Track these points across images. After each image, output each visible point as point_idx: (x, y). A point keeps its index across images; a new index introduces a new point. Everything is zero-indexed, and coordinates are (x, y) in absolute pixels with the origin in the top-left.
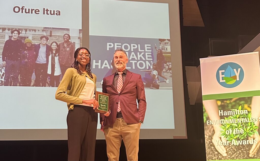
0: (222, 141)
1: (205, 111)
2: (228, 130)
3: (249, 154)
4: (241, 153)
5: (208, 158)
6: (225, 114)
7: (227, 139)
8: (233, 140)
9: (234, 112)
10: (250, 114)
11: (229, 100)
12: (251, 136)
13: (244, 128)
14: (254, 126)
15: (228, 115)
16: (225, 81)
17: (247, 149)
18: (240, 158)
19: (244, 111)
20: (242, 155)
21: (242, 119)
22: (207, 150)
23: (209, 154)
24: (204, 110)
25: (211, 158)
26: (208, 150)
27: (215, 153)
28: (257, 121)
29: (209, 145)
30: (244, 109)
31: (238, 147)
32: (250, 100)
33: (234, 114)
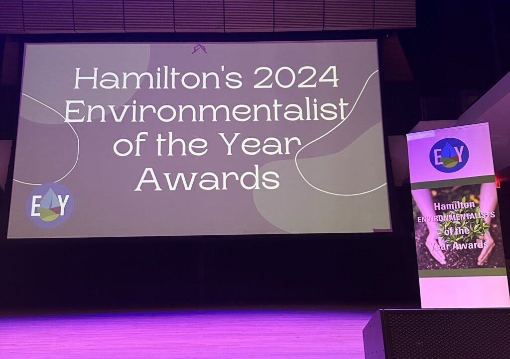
2: (447, 229)
3: (477, 261)
4: (466, 260)
5: (420, 267)
6: (443, 208)
8: (455, 243)
9: (456, 204)
11: (448, 189)
12: (480, 238)
13: (469, 226)
16: (442, 164)
17: (475, 254)
18: (465, 267)
19: (469, 204)
20: (467, 263)
21: (466, 214)
23: (422, 261)
25: (425, 266)
26: (421, 256)
27: (430, 260)
29: (421, 250)
30: (469, 201)
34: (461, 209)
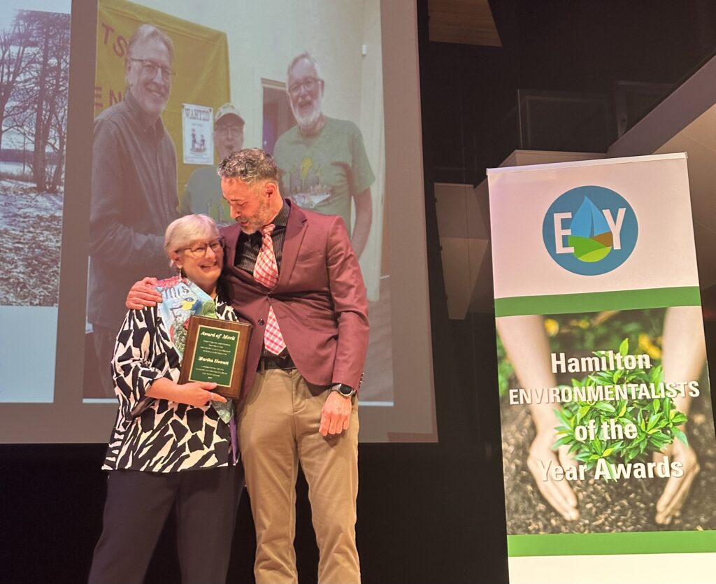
0: (560, 465)
1: (505, 355)
2: (582, 424)
3: (655, 512)
4: (629, 509)
5: (512, 528)
6: (574, 368)
7: (578, 458)
8: (601, 462)
9: (604, 359)
10: (659, 368)
11: (587, 317)
12: (661, 450)
13: (637, 418)
14: (672, 413)
15: (584, 370)
16: (573, 252)
17: (650, 494)
18: (624, 528)
19: (637, 360)
20: (631, 517)
21: (630, 385)
22: (511, 498)
23: (516, 511)
24: (499, 353)
25: (524, 525)
26: (515, 496)
27: (538, 508)
28: (683, 394)
29: (515, 479)
30: (637, 350)
31: (619, 489)
32: (657, 320)
33: (604, 368)
34: (617, 372)
